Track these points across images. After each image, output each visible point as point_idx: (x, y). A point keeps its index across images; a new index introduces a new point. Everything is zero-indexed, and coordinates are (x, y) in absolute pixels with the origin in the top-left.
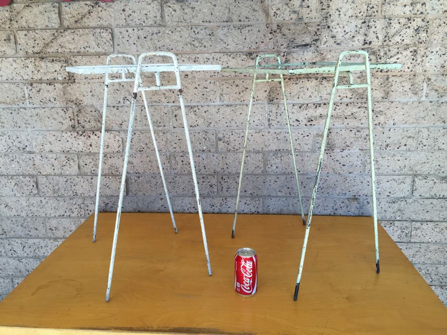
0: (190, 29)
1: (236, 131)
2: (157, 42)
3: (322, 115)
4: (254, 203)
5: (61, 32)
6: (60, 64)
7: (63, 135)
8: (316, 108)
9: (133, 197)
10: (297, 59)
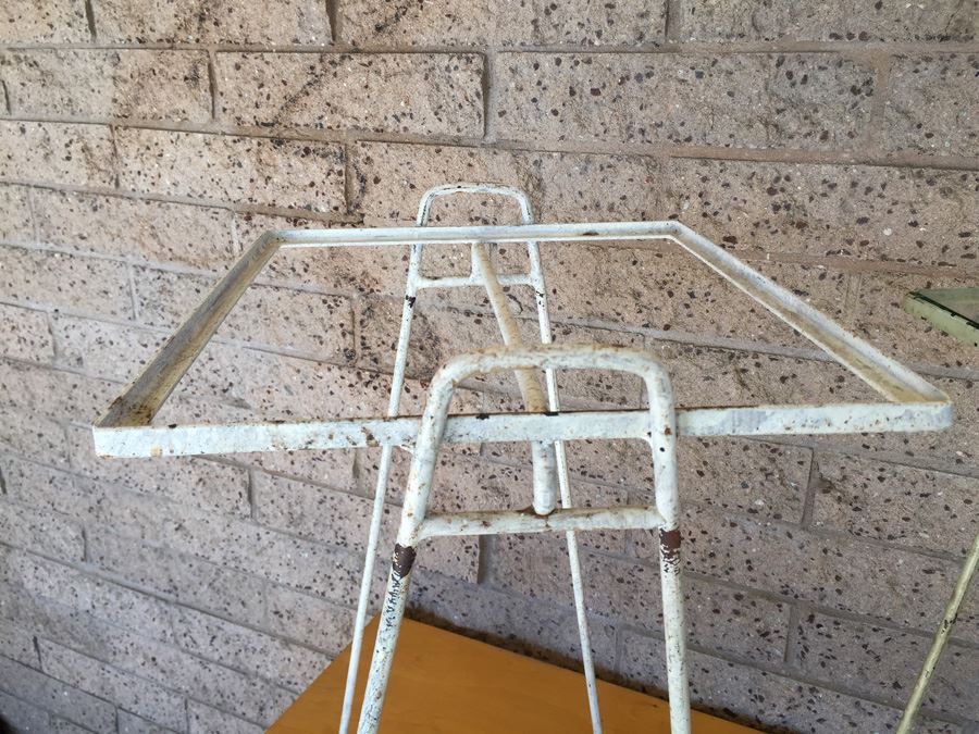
0: (773, 63)
2: (637, 108)
5: (332, 63)
6: (325, 165)
7: (320, 374)
9: (499, 591)
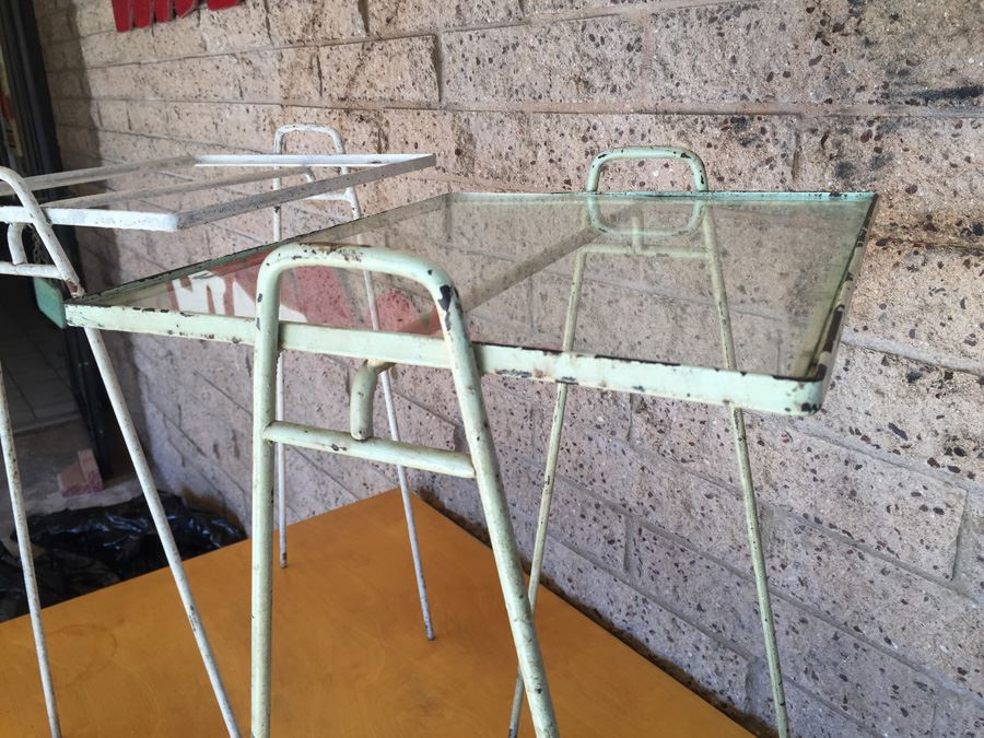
2: (513, 73)
5: (368, 49)
6: (369, 128)
10: (921, 158)
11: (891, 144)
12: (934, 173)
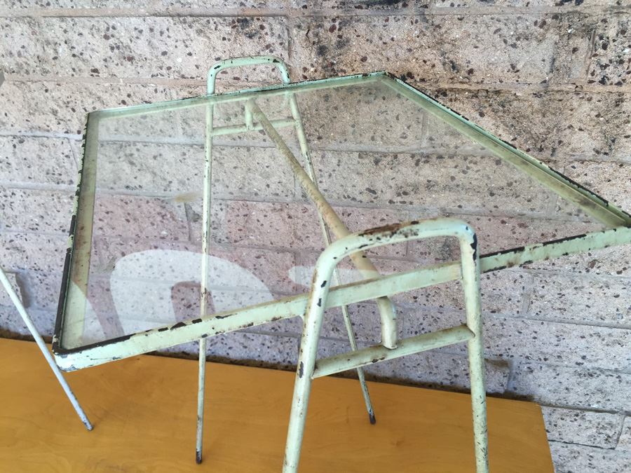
1: (229, 202)
3: (432, 183)
4: (281, 347)
8: (417, 164)
10: (367, 40)
11: (348, 33)
12: (375, 48)
